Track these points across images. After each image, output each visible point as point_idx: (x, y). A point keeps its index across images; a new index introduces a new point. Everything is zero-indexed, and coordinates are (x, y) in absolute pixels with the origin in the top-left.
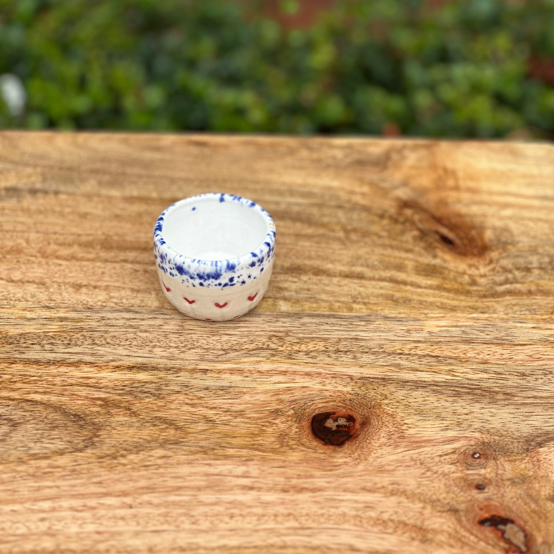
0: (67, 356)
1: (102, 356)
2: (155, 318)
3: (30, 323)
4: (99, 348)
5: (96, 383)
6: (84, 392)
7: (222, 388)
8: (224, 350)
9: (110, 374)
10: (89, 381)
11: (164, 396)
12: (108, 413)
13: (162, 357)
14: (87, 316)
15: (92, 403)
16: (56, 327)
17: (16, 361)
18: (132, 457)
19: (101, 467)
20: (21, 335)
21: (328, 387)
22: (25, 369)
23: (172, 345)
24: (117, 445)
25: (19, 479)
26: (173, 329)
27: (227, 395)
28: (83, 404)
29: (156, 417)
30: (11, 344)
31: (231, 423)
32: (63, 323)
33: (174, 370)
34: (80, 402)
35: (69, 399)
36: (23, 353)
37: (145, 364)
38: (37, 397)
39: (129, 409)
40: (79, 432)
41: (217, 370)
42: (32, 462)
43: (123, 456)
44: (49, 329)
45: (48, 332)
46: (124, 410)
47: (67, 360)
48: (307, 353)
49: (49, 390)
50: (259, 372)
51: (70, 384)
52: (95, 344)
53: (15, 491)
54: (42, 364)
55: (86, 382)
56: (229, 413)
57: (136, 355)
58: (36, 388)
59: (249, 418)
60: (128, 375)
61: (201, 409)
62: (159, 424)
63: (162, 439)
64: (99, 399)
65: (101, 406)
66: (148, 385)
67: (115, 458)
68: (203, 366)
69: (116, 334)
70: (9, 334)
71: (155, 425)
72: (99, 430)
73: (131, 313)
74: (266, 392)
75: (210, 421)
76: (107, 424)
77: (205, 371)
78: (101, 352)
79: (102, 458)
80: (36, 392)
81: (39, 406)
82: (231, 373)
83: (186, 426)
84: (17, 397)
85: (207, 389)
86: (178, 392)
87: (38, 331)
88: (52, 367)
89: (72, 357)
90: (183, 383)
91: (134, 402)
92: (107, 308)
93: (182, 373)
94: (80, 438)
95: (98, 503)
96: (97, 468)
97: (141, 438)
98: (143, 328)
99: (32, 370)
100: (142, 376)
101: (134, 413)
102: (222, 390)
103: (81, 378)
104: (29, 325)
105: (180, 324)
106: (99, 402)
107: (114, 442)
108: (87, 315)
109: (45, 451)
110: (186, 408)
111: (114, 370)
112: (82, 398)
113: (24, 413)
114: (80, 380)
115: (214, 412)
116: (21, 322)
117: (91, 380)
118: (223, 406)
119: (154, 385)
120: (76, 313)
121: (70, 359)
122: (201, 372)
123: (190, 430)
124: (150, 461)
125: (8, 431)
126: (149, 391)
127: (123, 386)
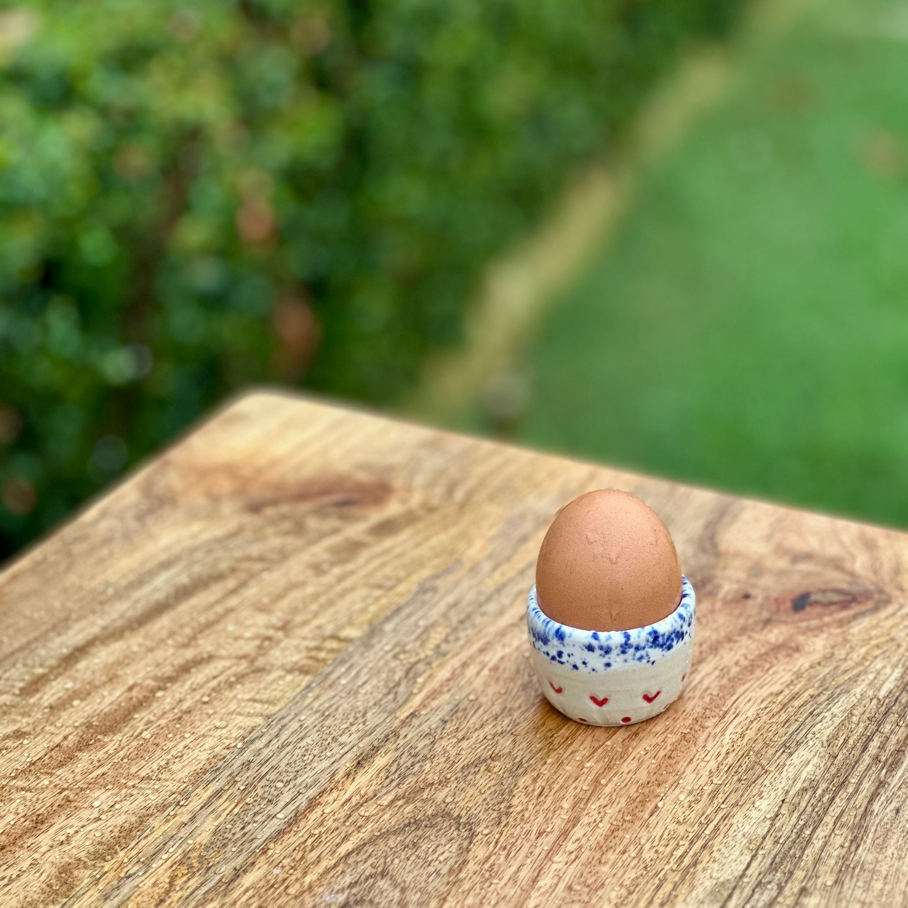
0: (291, 807)
1: (316, 781)
2: (283, 726)
3: (199, 822)
4: (299, 780)
5: (363, 797)
6: (370, 809)
7: (455, 711)
8: (389, 693)
9: (355, 784)
10: (354, 801)
11: (431, 754)
12: (425, 801)
13: (360, 739)
14: (230, 775)
15: (397, 808)
16: (227, 804)
17: (263, 849)
18: (515, 801)
19: (514, 826)
20: (215, 834)
21: (515, 643)
22: (284, 844)
23: (344, 726)
24: (485, 806)
25: (483, 892)
26: (317, 719)
27: (467, 711)
28: (392, 816)
29: (463, 768)
30: (225, 845)
31: (518, 721)
32: (225, 797)
33: (391, 736)
34: (386, 817)
35: (373, 824)
36: (253, 840)
37: (361, 754)
38: (348, 846)
39: (433, 784)
40: (440, 830)
41: (419, 706)
42: (462, 875)
43: (510, 807)
44: (225, 810)
45: (231, 811)
46: (430, 788)
47: (299, 809)
48: (446, 640)
49: (343, 835)
50: (448, 680)
51: (347, 817)
52: (288, 782)
53: (504, 898)
54: (288, 829)
55: (354, 804)
56: (500, 718)
57: (338, 756)
58: (329, 844)
59: (520, 707)
60: (370, 771)
61: (476, 734)
62: (477, 769)
63: (504, 773)
64: (393, 802)
65: (407, 802)
66: (402, 761)
67: (508, 814)
68: (403, 714)
69: (285, 761)
70: (204, 842)
71: (476, 773)
72: (448, 814)
73: (256, 741)
74: (486, 685)
75: (502, 733)
76: (443, 806)
77: (413, 715)
78: (309, 780)
79: (500, 823)
80: (338, 845)
81: (365, 849)
82: (433, 699)
83: (496, 751)
84: (333, 862)
85: (445, 722)
86: (433, 743)
87: (221, 819)
88: (302, 824)
89: (297, 804)
90: (419, 735)
91: (423, 777)
92: (228, 757)
93: (401, 732)
94: (452, 830)
95: (573, 843)
96: (513, 830)
97: (489, 788)
98: (294, 739)
99: (293, 839)
100: (380, 761)
101: (440, 783)
102: (456, 712)
103: (343, 805)
104: (202, 824)
105: (310, 712)
106: (400, 803)
107: (479, 809)
108: (227, 774)
109: (452, 862)
110: (464, 744)
111: (350, 779)
112: (381, 814)
113: (369, 863)
114: (346, 807)
115: (490, 727)
116: (189, 829)
117: (353, 799)
118: (485, 718)
119: (403, 756)
120: (214, 782)
121: (299, 806)
122: (412, 718)
123: (507, 751)
124: (533, 790)
125: (389, 882)
126: (413, 763)
127: (387, 778)
